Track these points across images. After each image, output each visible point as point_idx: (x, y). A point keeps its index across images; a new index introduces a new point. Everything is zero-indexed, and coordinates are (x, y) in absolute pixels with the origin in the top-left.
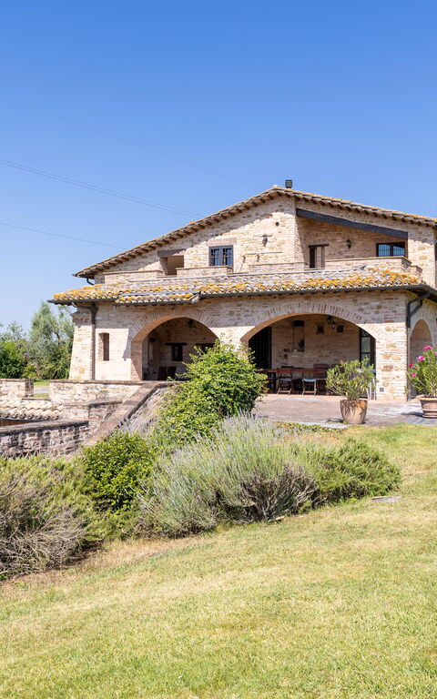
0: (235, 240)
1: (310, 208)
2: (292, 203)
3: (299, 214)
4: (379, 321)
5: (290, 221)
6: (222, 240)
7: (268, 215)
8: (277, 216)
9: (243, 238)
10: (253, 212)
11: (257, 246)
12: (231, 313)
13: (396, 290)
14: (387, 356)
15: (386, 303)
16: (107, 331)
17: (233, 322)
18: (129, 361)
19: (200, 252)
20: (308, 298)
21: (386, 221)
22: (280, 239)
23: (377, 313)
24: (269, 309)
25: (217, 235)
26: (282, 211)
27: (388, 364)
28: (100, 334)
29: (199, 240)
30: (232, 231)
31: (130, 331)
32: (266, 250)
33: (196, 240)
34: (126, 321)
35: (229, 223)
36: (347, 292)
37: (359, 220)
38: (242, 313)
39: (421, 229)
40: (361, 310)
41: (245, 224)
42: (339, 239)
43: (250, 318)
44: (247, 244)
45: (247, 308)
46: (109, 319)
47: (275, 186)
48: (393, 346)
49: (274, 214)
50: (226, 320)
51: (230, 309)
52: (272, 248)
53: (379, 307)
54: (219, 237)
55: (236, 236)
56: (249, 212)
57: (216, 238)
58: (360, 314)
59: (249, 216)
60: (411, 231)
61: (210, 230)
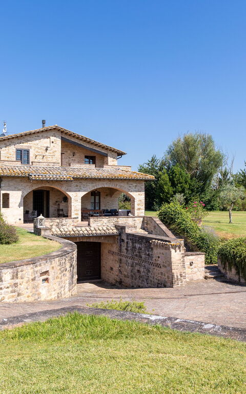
0: (31, 147)
1: (67, 137)
2: (59, 133)
3: (62, 139)
4: (136, 191)
5: (58, 141)
6: (24, 146)
7: (48, 137)
8: (53, 138)
9: (35, 147)
10: (40, 135)
11: (43, 151)
12: (77, 186)
13: (141, 180)
14: (138, 205)
15: (138, 185)
16: (8, 192)
17: (78, 190)
18: (22, 208)
19: (11, 151)
20: (110, 181)
21: (100, 148)
22: (54, 149)
23: (135, 188)
24: (94, 185)
25: (20, 143)
26: (55, 136)
27: (139, 207)
28: (3, 194)
29: (10, 144)
30: (29, 142)
31: (23, 193)
32: (47, 154)
33: (8, 144)
34: (20, 188)
35: (28, 138)
36: (125, 180)
37: (88, 146)
38: (82, 186)
39: (113, 153)
40: (130, 187)
41: (36, 140)
42: (69, 152)
43: (86, 189)
44: (37, 149)
45: (84, 184)
46: (9, 186)
47: (56, 125)
48: (141, 201)
49: (51, 137)
50: (74, 189)
51: (76, 184)
52: (50, 153)
53: (136, 186)
54: (22, 144)
55: (31, 145)
56: (38, 135)
57: (20, 144)
58: (129, 188)
59: (38, 136)
60: (109, 153)
61: (16, 140)
